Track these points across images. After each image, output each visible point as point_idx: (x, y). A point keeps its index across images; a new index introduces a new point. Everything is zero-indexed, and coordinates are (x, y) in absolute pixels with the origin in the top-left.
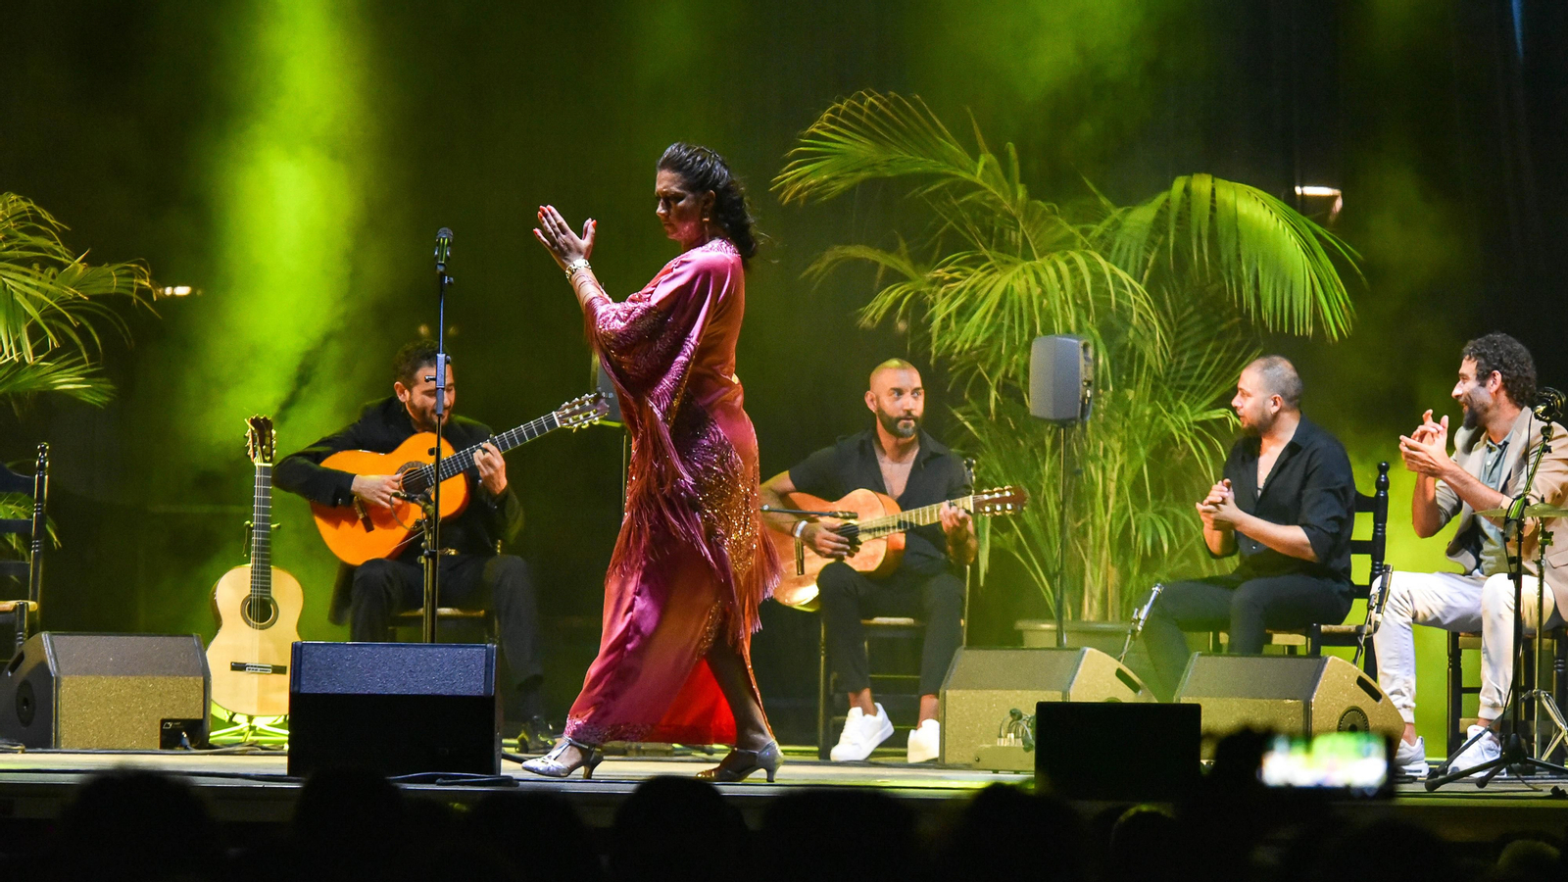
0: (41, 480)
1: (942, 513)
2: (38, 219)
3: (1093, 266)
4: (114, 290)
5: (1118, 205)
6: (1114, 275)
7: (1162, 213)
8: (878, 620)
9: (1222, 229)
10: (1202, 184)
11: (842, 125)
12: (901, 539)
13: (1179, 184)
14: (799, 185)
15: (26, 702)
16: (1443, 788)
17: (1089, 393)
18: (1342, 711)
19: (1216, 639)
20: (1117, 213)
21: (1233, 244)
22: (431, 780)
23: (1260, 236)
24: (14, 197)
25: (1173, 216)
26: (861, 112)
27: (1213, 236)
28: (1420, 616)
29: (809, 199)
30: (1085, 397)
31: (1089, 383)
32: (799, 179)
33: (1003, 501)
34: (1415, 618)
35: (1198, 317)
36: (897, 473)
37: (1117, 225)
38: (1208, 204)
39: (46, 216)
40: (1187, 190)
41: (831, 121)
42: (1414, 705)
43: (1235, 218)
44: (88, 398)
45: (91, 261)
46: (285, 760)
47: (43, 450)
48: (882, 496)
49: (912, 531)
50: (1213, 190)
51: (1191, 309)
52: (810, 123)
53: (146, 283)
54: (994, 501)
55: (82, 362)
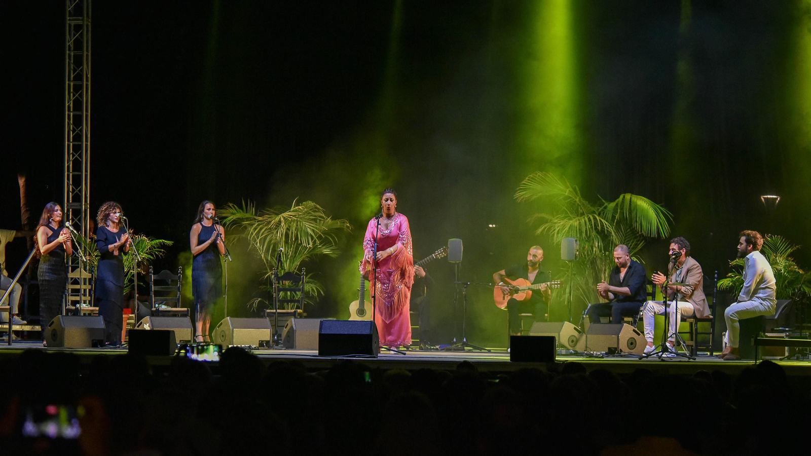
0: (303, 277)
1: (542, 286)
2: (316, 208)
3: (595, 218)
4: (338, 227)
5: (607, 202)
6: (600, 221)
7: (617, 204)
8: (523, 314)
9: (632, 208)
10: (628, 196)
11: (531, 181)
12: (530, 292)
13: (622, 196)
14: (522, 197)
15: (289, 337)
16: (643, 359)
17: (577, 253)
18: (628, 339)
19: (610, 319)
20: (606, 204)
21: (635, 212)
22: (354, 357)
23: (643, 210)
24: (310, 202)
25: (619, 205)
26: (536, 177)
27: (630, 209)
28: (656, 313)
29: (525, 201)
30: (576, 254)
31: (578, 250)
32: (522, 196)
33: (557, 284)
34: (655, 313)
35: (630, 232)
36: (532, 276)
37: (606, 208)
38: (629, 201)
39: (318, 206)
40: (624, 197)
41: (528, 180)
42: (653, 337)
43: (636, 206)
44: (332, 256)
45: (332, 219)
46: (318, 351)
47: (304, 270)
48: (527, 281)
49: (533, 291)
50: (631, 198)
51: (629, 230)
52: (523, 180)
53: (348, 225)
54: (555, 284)
55: (333, 246)
